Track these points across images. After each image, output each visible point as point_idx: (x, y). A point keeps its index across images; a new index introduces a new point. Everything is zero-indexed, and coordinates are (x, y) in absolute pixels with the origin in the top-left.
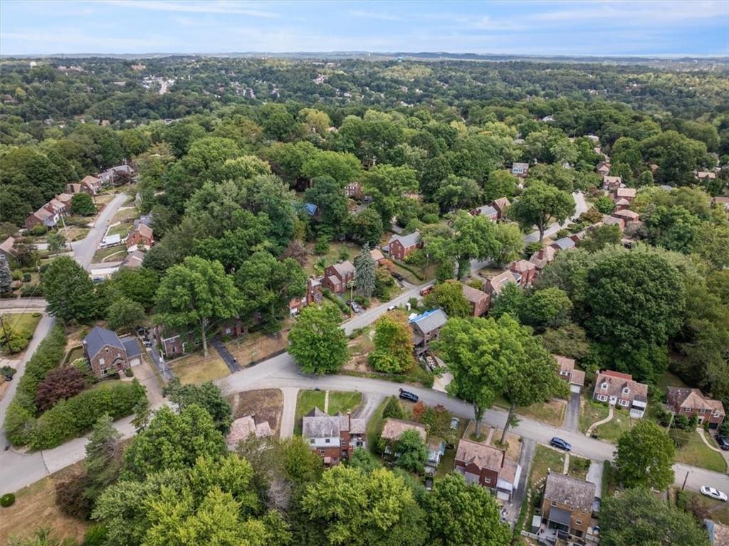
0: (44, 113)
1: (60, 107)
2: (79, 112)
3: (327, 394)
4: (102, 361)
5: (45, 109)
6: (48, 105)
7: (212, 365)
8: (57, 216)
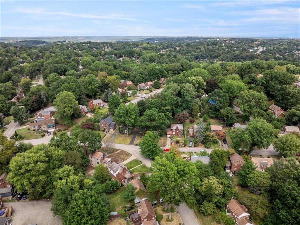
0: (205, 57)
1: (211, 55)
2: (216, 57)
3: (142, 164)
4: (102, 125)
5: (206, 55)
6: (207, 54)
7: (126, 139)
8: (148, 86)
